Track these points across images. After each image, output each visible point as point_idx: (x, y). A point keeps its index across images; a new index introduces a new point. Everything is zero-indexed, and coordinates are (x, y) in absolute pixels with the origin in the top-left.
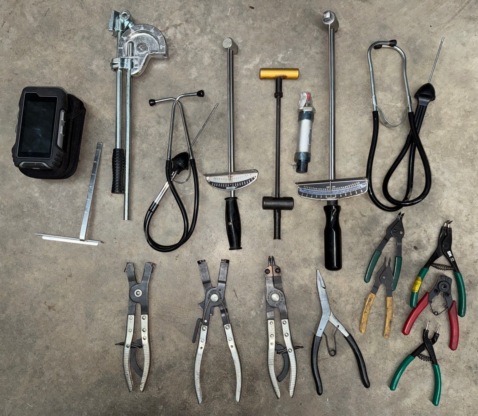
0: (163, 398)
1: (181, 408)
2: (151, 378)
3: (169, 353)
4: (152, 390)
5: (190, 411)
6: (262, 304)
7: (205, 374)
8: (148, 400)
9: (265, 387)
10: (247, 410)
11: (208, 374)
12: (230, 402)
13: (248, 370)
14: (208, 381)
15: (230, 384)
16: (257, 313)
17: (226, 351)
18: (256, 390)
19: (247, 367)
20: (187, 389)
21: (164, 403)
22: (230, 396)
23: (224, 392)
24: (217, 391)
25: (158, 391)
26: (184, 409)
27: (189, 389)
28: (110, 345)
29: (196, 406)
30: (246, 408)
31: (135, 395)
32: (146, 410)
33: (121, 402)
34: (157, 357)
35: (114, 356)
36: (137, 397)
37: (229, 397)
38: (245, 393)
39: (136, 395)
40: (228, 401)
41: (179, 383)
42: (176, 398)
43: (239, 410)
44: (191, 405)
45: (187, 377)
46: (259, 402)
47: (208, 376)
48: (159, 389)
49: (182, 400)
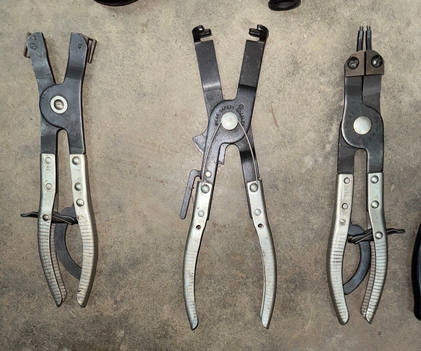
0: (125, 317)
1: (159, 335)
2: (99, 282)
3: (134, 237)
4: (103, 303)
5: (175, 341)
6: (329, 142)
7: (205, 277)
8: (96, 320)
9: (317, 304)
10: (278, 340)
11: (210, 277)
12: (249, 326)
13: (286, 272)
14: (210, 290)
15: (251, 296)
16: (316, 161)
17: (246, 236)
18: (298, 308)
19: (285, 267)
20: (170, 302)
21: (126, 326)
22: (249, 316)
23: (238, 309)
24: (225, 307)
25: (114, 306)
26: (165, 336)
27: (173, 303)
28: (12, 218)
29: (187, 332)
30: (277, 337)
31: (70, 312)
32: (93, 337)
33: (45, 322)
34: (109, 243)
35: (24, 239)
36: (74, 316)
37: (246, 318)
38: (278, 312)
39: (73, 312)
40: (245, 325)
41: (154, 292)
42: (150, 318)
43: (264, 341)
44: (176, 331)
45: (170, 281)
46: (302, 329)
47: (209, 281)
48: (116, 302)
49: (161, 321)
